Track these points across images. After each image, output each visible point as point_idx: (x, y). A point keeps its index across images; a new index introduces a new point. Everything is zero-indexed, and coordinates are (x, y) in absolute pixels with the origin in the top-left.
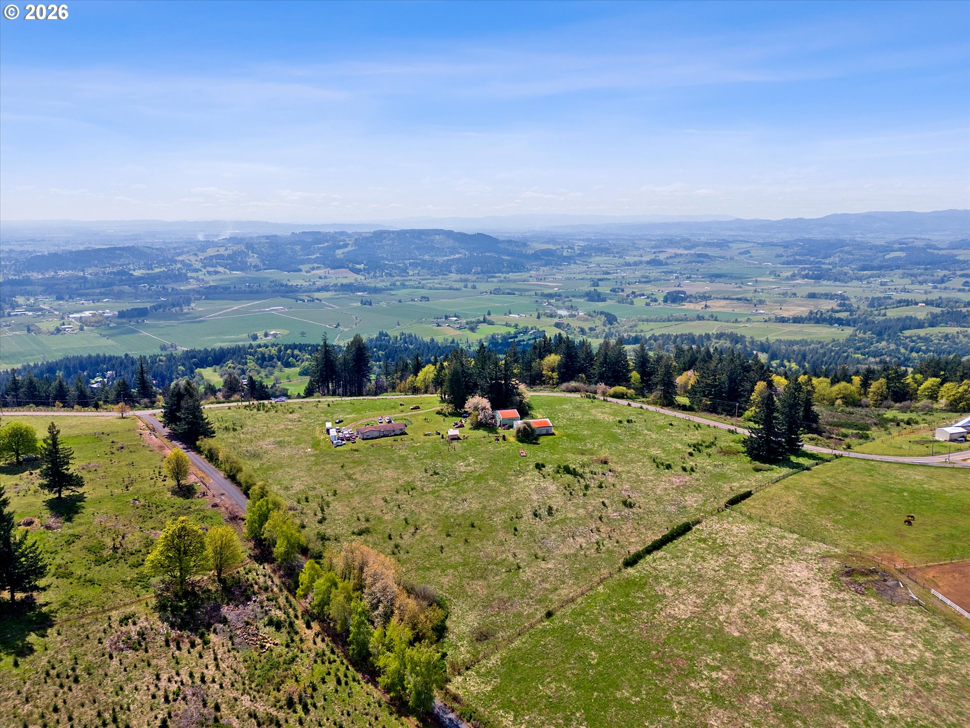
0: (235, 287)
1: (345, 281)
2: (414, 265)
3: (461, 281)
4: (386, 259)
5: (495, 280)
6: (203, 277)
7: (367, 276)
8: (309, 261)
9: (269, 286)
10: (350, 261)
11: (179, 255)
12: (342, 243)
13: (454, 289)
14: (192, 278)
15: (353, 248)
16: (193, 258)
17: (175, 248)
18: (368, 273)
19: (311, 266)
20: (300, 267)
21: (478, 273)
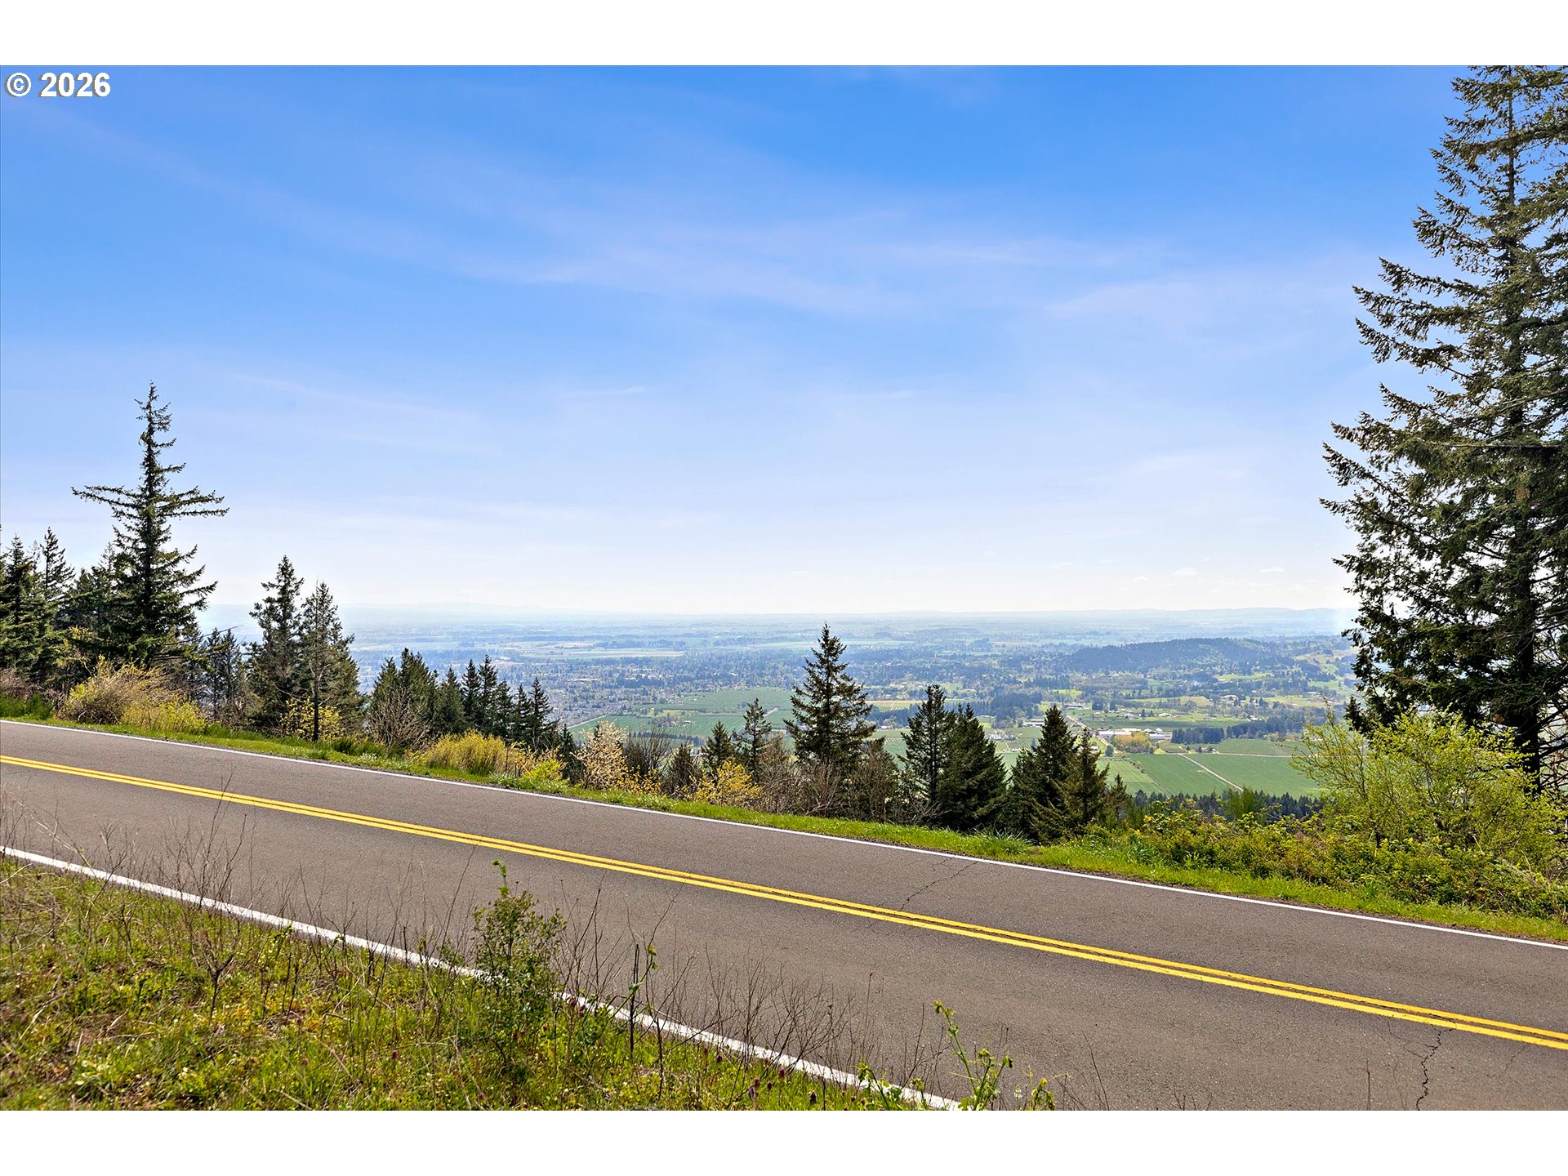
6: (1336, 688)
11: (1298, 653)
14: (1314, 689)
16: (1322, 659)
17: (1295, 644)
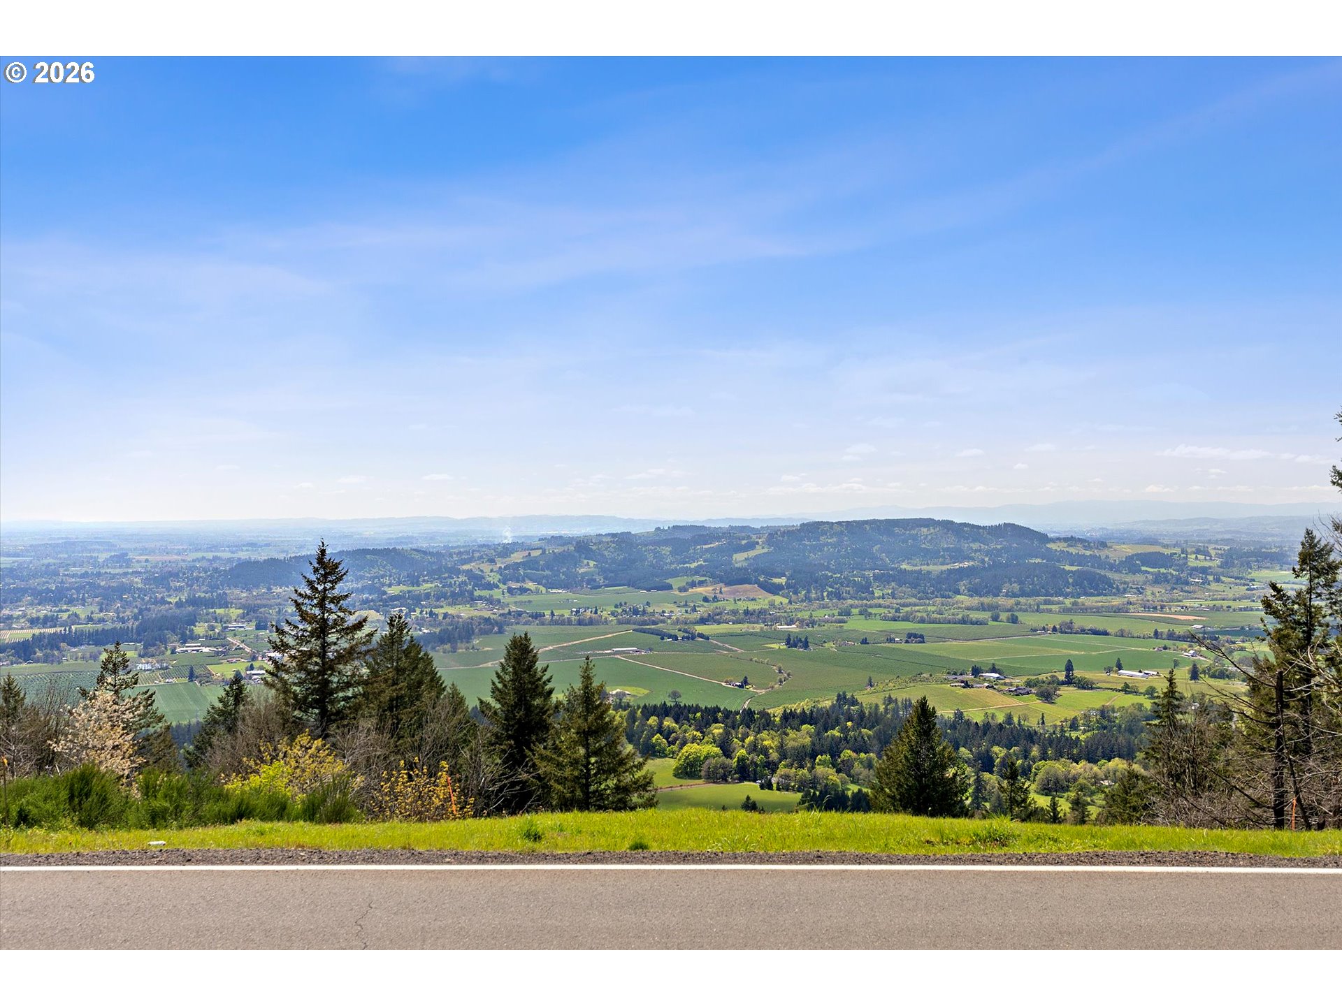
0: (552, 614)
1: (752, 606)
2: (883, 579)
3: (982, 608)
4: (828, 569)
5: (1054, 607)
6: (500, 597)
7: (794, 597)
8: (687, 572)
9: (613, 614)
10: (763, 572)
11: (465, 562)
12: (744, 542)
13: (972, 623)
14: (480, 598)
15: (766, 550)
16: (486, 568)
17: (460, 553)
18: (796, 593)
19: (690, 580)
20: (669, 581)
21: (1015, 595)
